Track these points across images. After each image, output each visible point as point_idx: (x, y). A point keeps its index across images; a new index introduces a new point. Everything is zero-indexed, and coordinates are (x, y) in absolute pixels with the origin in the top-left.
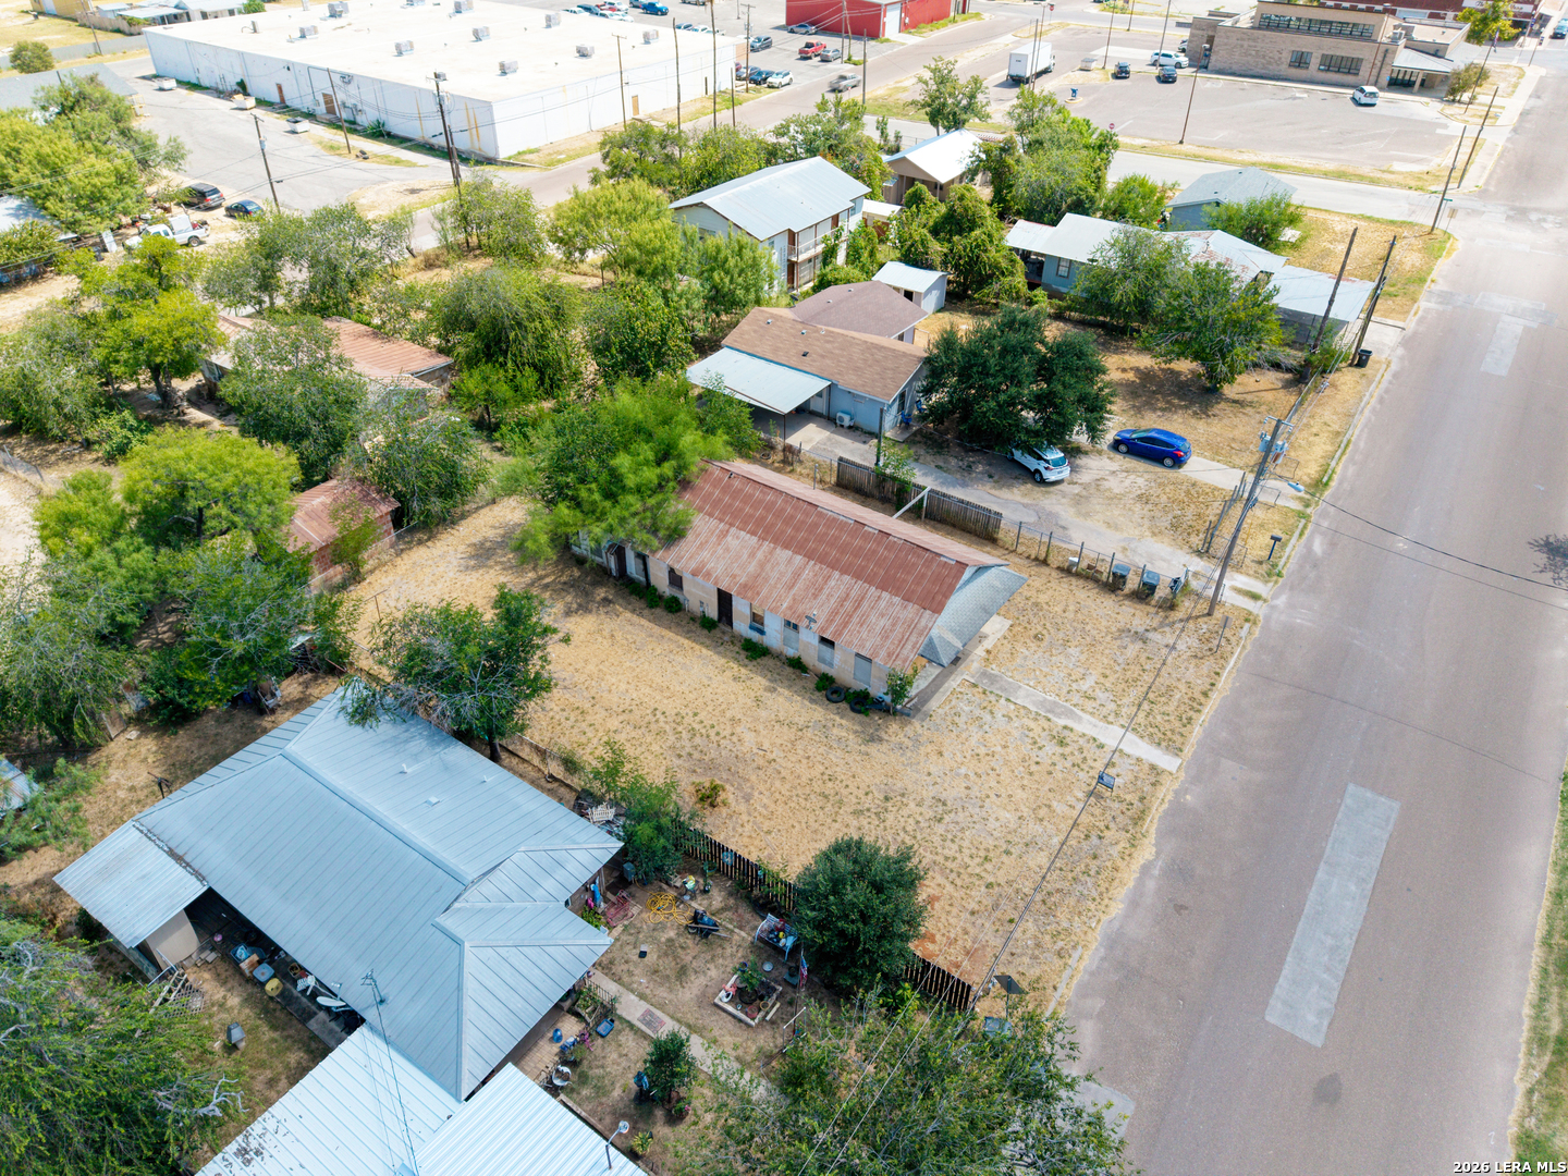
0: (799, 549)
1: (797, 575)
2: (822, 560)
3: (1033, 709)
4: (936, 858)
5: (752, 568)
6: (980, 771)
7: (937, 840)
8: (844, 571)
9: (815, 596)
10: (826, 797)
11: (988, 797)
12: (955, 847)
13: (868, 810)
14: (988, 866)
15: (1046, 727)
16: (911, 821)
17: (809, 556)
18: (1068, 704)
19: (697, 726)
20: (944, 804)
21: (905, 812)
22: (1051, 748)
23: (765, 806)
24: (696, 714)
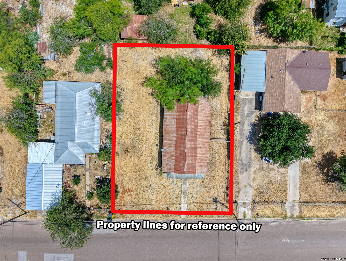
0: (177, 137)
1: (172, 140)
2: (176, 143)
3: (182, 189)
4: (138, 191)
5: (170, 129)
6: (161, 188)
7: (142, 189)
8: (176, 149)
9: (169, 146)
10: (139, 168)
11: (156, 192)
12: (142, 192)
13: (141, 176)
14: (142, 199)
15: (179, 194)
16: (143, 184)
17: (176, 140)
18: (187, 195)
19: (141, 138)
20: (150, 187)
21: (144, 182)
22: (174, 197)
23: (131, 161)
24: (143, 136)
